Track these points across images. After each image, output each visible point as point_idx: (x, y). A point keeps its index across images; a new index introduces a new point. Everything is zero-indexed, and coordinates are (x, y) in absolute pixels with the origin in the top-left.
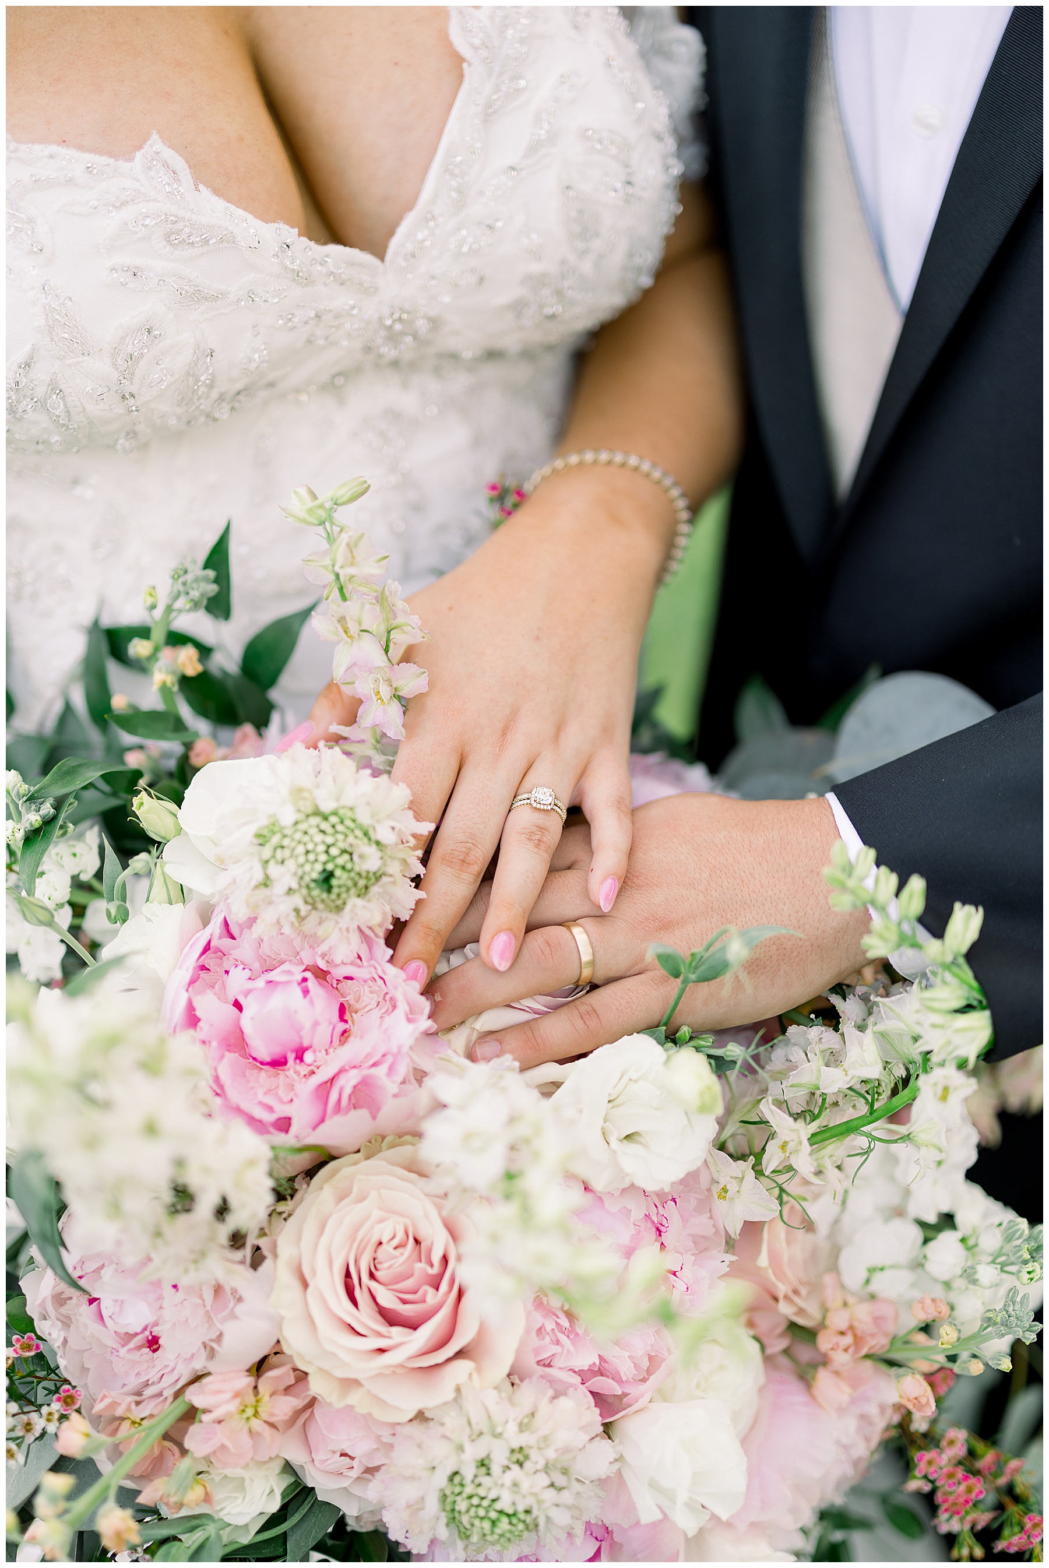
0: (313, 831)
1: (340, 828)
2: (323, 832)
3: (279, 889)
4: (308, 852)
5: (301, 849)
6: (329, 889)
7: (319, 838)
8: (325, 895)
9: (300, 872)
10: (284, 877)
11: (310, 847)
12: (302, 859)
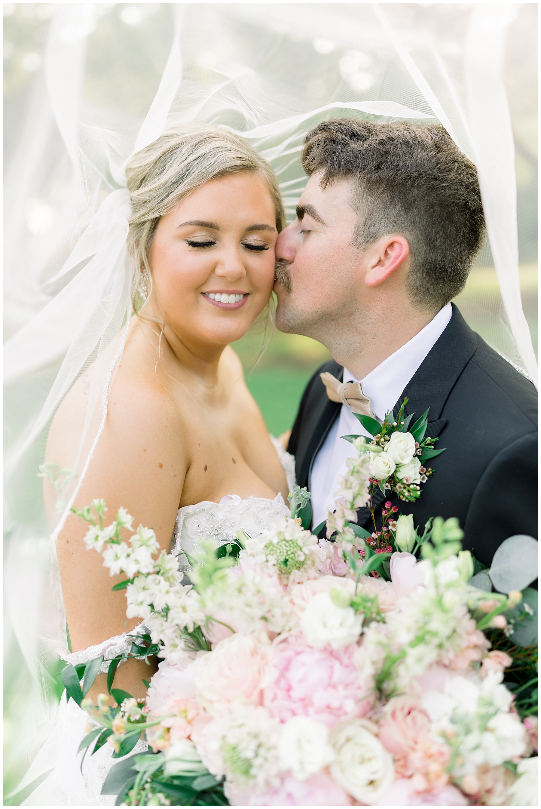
0: (283, 546)
1: (292, 545)
2: (286, 546)
3: (270, 564)
4: (280, 552)
5: (278, 551)
6: (286, 565)
7: (285, 548)
8: (285, 568)
9: (277, 559)
10: (273, 560)
11: (282, 550)
12: (278, 554)
